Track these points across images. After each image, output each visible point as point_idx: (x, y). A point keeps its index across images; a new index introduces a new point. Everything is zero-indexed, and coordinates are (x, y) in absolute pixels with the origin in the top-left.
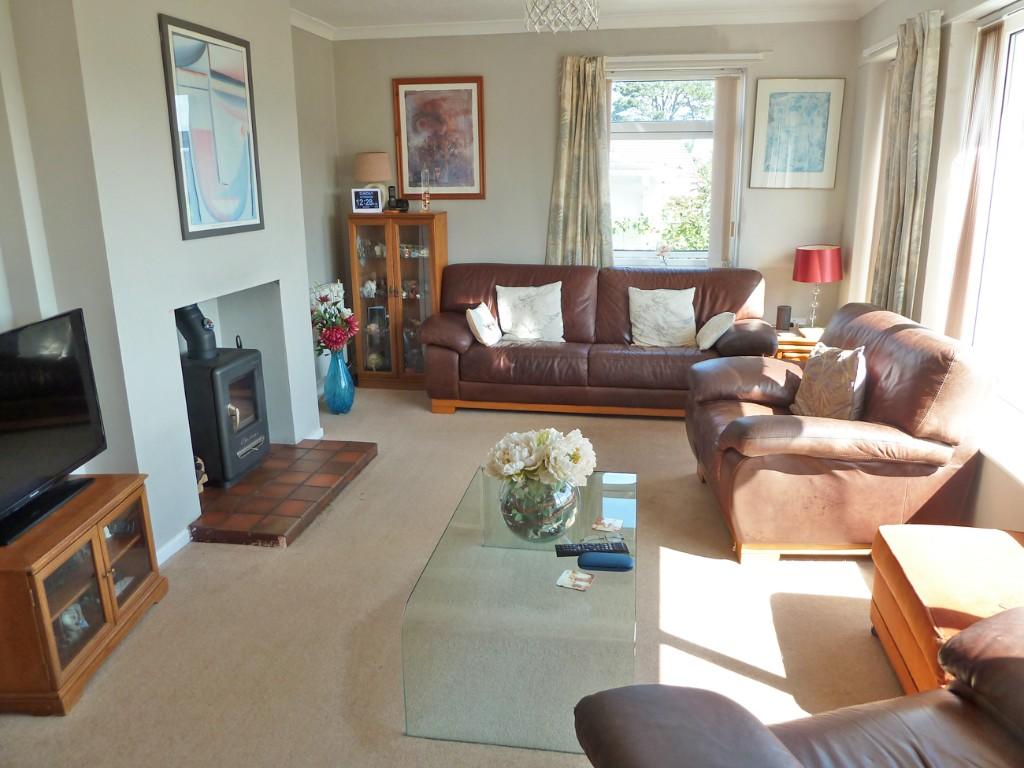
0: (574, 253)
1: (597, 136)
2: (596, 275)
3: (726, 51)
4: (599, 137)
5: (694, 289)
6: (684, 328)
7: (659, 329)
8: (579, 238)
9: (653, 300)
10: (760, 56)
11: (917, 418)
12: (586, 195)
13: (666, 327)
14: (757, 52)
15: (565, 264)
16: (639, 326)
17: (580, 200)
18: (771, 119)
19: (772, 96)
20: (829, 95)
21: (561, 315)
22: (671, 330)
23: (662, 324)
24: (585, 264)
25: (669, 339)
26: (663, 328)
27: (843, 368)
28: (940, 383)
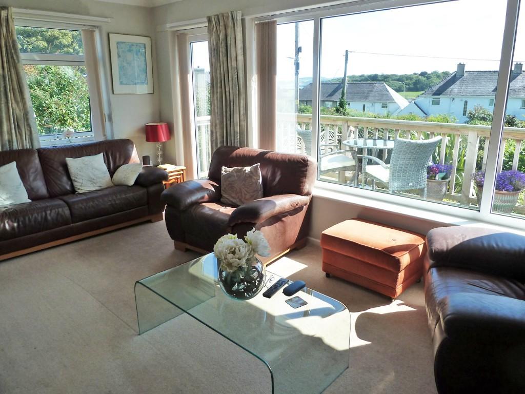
0: (10, 141)
1: (16, 61)
2: (36, 155)
3: (88, 14)
4: (19, 61)
5: (102, 154)
6: (105, 177)
7: (92, 181)
8: (13, 131)
9: (83, 163)
10: (109, 20)
11: (301, 188)
12: (13, 101)
13: (95, 178)
14: (106, 17)
15: (5, 150)
16: (78, 181)
17: (10, 105)
18: (119, 56)
19: (118, 43)
20: (145, 45)
21: (22, 184)
22: (98, 180)
23: (93, 177)
24: (20, 148)
25: (99, 184)
26: (93, 179)
27: (251, 175)
28: (306, 171)
